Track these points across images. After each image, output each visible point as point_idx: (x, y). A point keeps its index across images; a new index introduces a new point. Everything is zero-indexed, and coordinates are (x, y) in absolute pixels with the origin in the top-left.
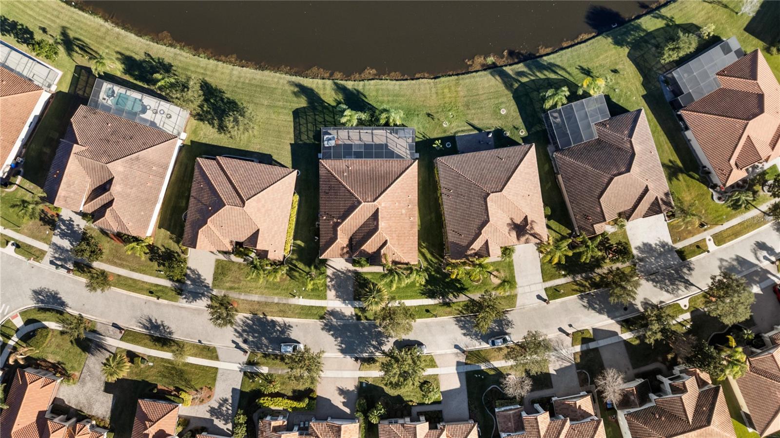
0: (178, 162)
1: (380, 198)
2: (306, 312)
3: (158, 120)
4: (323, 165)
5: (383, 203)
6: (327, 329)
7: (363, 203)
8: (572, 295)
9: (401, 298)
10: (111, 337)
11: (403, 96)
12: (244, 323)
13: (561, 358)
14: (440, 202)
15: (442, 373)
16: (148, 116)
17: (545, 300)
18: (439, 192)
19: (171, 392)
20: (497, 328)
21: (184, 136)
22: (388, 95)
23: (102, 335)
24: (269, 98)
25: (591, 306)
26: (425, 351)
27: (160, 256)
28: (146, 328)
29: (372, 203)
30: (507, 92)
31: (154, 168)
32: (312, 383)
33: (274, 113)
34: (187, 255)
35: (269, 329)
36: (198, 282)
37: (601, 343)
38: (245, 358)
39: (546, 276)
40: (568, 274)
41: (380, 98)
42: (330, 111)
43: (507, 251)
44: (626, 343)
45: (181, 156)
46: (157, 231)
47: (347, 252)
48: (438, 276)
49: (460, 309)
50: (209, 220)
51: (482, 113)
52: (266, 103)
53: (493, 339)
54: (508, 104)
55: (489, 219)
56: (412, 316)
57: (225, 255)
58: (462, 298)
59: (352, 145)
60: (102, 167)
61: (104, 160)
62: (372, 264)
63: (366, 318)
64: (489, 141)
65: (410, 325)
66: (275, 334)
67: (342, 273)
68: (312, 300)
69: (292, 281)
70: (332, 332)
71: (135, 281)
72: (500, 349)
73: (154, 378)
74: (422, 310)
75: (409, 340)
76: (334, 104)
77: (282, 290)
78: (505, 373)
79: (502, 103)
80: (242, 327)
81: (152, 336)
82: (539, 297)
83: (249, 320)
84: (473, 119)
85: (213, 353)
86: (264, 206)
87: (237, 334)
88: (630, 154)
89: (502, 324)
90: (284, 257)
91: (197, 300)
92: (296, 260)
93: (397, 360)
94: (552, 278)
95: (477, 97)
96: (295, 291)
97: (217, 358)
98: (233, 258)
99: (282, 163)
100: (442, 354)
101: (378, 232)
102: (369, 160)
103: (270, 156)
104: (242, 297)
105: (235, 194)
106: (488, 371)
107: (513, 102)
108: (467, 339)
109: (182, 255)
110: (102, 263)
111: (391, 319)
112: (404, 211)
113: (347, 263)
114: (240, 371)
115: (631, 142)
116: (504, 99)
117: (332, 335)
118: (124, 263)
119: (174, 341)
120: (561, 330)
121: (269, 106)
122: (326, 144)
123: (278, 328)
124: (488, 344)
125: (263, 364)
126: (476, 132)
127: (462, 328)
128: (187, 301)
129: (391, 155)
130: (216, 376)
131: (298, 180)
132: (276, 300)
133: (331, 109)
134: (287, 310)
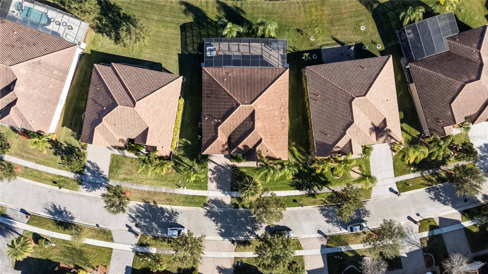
0: (78, 69)
1: (256, 101)
2: (190, 201)
3: (61, 30)
4: (206, 72)
5: (259, 105)
6: (210, 216)
7: (241, 105)
8: (419, 188)
9: (273, 189)
10: (19, 221)
11: (275, 14)
12: (137, 209)
13: (411, 243)
14: (307, 106)
15: (306, 255)
16: (52, 27)
17: (396, 193)
18: (306, 97)
19: (71, 269)
20: (355, 216)
21: (84, 46)
22: (263, 13)
23: (11, 219)
24: (159, 14)
25: (437, 197)
26: (292, 235)
27: (63, 151)
28: (51, 213)
29: (249, 105)
30: (366, 11)
31: (55, 72)
32: (194, 264)
33: (163, 26)
34: (86, 150)
35: (159, 215)
36: (97, 174)
37: (445, 230)
38: (136, 240)
39: (398, 172)
40: (418, 170)
41: (255, 15)
42: (213, 26)
43: (366, 150)
44: (466, 230)
45: (81, 64)
46: (59, 129)
47: (226, 149)
48: (306, 171)
49: (324, 199)
50: (103, 119)
51: (344, 29)
52: (156, 18)
53: (351, 226)
54: (367, 22)
55: (353, 120)
56: (283, 206)
57: (120, 151)
58: (325, 190)
59: (231, 55)
60: (6, 69)
61: (8, 62)
62: (248, 160)
63: (243, 207)
64: (351, 53)
65: (281, 214)
66: (163, 219)
67: (223, 167)
68: (194, 191)
69: (177, 173)
70: (213, 218)
71: (40, 172)
72: (358, 234)
73: (57, 257)
74: (290, 200)
75: (278, 225)
76: (216, 20)
77: (168, 181)
78: (361, 255)
79: (362, 21)
80: (136, 213)
81: (55, 221)
82: (391, 190)
83: (142, 207)
84: (336, 34)
85: (108, 235)
86: (152, 107)
87: (131, 220)
88: (478, 65)
89: (360, 213)
90: (171, 153)
91: (96, 190)
92: (182, 155)
93: (270, 245)
94: (403, 172)
95: (340, 15)
96: (180, 183)
97: (112, 240)
98: (127, 153)
99: (170, 70)
100: (307, 238)
101: (254, 131)
102: (246, 68)
103: (160, 64)
104: (134, 187)
105: (127, 96)
106: (347, 253)
107: (372, 20)
108: (330, 226)
109: (82, 150)
110: (11, 157)
111: (265, 208)
112: (276, 114)
113: (226, 159)
114: (133, 251)
115: (479, 54)
116: (363, 18)
117: (214, 221)
118: (31, 157)
119: (74, 225)
120: (409, 218)
121: (159, 21)
122: (208, 54)
123: (166, 214)
124: (347, 229)
125: (152, 245)
126: (339, 46)
127: (326, 216)
128: (87, 190)
129: (265, 64)
130: (111, 255)
131: (184, 86)
132: (164, 190)
133: (214, 24)
134: (173, 198)
